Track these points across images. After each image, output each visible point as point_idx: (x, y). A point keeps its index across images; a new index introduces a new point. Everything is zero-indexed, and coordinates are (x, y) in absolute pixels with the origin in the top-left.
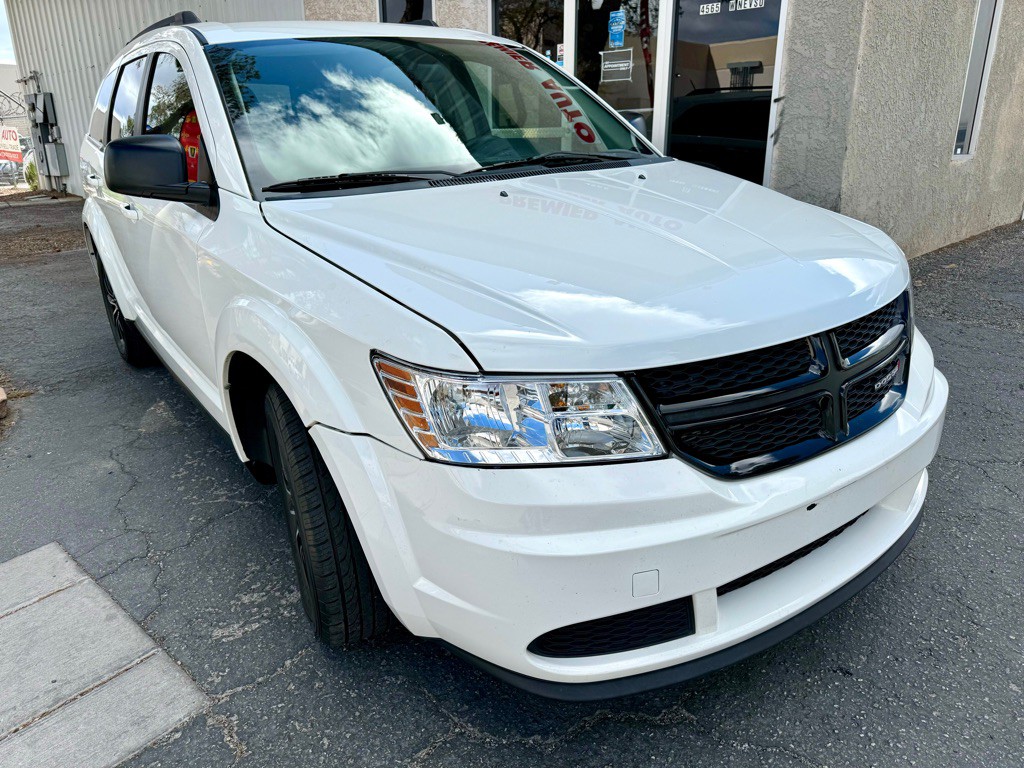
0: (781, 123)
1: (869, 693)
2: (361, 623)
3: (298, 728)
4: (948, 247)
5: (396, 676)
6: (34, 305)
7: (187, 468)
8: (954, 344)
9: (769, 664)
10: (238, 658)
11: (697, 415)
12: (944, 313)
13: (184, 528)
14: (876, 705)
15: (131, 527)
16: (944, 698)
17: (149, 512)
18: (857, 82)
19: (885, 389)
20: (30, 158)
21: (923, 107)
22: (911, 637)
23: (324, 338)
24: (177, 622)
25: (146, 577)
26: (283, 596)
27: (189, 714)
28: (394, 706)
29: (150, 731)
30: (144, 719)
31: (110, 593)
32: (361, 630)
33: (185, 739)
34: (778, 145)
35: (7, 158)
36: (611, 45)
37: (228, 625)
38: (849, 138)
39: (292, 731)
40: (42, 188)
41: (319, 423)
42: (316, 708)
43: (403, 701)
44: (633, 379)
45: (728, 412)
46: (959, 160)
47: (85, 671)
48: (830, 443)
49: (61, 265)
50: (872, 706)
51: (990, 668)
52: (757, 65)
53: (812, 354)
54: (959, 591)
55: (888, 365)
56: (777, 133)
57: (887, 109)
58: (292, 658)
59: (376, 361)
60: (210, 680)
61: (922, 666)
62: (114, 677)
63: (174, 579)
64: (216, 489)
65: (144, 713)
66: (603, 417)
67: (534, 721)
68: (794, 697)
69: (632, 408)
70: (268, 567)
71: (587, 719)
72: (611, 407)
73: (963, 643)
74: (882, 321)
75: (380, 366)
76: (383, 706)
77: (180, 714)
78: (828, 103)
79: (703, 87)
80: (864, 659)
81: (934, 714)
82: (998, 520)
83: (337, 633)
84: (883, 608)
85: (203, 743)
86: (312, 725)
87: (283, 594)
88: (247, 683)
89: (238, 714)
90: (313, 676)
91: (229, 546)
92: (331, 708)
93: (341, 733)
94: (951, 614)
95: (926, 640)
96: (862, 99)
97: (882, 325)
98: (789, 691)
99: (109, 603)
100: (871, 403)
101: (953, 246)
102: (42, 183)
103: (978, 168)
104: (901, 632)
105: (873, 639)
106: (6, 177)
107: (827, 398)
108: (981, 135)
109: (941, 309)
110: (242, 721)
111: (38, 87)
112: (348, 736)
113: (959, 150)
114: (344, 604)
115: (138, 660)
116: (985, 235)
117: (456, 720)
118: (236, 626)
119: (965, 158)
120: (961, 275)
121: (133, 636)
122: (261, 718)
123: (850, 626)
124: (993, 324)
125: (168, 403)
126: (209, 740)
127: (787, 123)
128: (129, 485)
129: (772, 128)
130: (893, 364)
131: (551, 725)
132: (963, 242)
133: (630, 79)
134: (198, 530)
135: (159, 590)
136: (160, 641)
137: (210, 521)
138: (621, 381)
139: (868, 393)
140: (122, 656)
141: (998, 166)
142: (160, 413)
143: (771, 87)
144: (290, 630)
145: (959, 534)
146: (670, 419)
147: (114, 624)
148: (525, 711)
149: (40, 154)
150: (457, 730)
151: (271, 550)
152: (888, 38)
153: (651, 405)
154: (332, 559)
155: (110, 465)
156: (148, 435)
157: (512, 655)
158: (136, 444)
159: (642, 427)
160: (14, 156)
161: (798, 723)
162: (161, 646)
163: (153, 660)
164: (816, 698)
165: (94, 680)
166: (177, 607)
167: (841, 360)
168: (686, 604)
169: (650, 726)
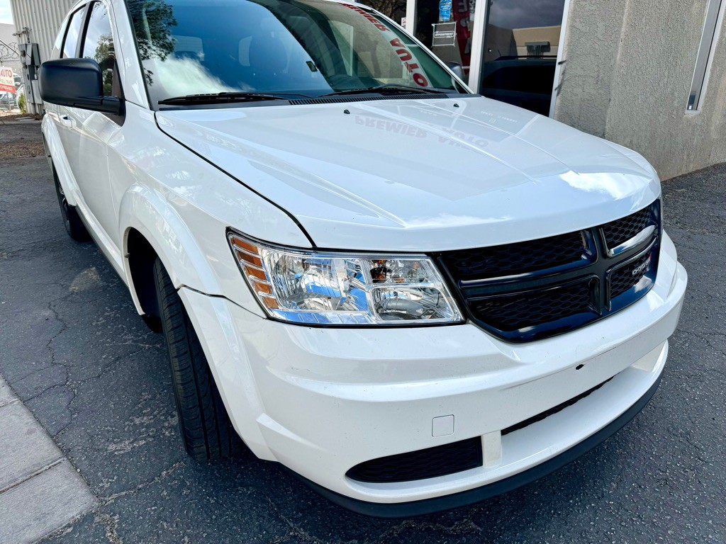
0: (563, 80)
1: (617, 513)
2: (220, 446)
3: (166, 527)
4: (680, 177)
5: (248, 487)
6: (9, 194)
7: (106, 318)
8: (685, 246)
9: (540, 487)
10: (126, 468)
11: (490, 290)
12: (677, 223)
13: (97, 365)
14: (623, 524)
15: (56, 361)
16: (677, 519)
17: (73, 351)
18: (619, 52)
19: (640, 275)
20: (21, 91)
21: (666, 73)
22: (651, 469)
23: (191, 217)
24: (82, 437)
25: (63, 400)
26: (166, 420)
27: (81, 513)
28: (244, 511)
29: (48, 526)
30: (44, 515)
31: (33, 412)
32: (220, 450)
33: (75, 533)
34: (560, 96)
35: (4, 90)
36: (441, 19)
37: (121, 442)
38: (613, 92)
39: (161, 529)
40: (29, 112)
41: (185, 286)
42: (181, 511)
43: (251, 508)
44: (439, 258)
45: (515, 289)
46: (690, 113)
47: (5, 474)
48: (596, 316)
49: (34, 166)
50: (620, 524)
51: (713, 496)
52: (546, 44)
53: (585, 244)
54: (688, 433)
55: (643, 257)
56: (560, 87)
57: (640, 73)
58: (167, 470)
59: (231, 237)
60: (101, 485)
61: (660, 493)
62: (27, 480)
63: (84, 403)
64: (126, 335)
65: (44, 510)
66: (415, 288)
67: (354, 528)
68: (559, 514)
69: (437, 282)
70: (158, 396)
71: (395, 527)
72: (421, 281)
73: (692, 475)
74: (639, 221)
75: (234, 241)
76: (235, 511)
77: (74, 513)
78: (598, 66)
79: (507, 55)
80: (614, 485)
81: (669, 532)
82: (718, 379)
83: (200, 453)
84: (630, 445)
85: (89, 537)
86: (177, 525)
87: (166, 418)
88: (130, 489)
89: (120, 514)
90: (183, 484)
91: (129, 379)
92: (194, 512)
93: (199, 533)
94: (682, 451)
95: (663, 472)
96: (623, 64)
97: (640, 225)
98: (555, 510)
99: (31, 420)
100: (629, 286)
101: (683, 176)
102: (29, 108)
103: (703, 121)
104: (643, 465)
105: (622, 470)
106: (5, 103)
107: (595, 279)
108: (706, 97)
109: (675, 220)
110: (122, 520)
111: (28, 39)
112: (205, 535)
113: (690, 107)
114: (205, 430)
115: (47, 467)
116: (706, 169)
117: (292, 525)
118: (127, 442)
119: (695, 113)
120: (689, 197)
121: (46, 448)
122: (138, 518)
123: (604, 458)
124: (713, 232)
125: (97, 268)
126: (94, 535)
127: (568, 80)
128: (60, 329)
129: (556, 83)
130: (646, 256)
131: (366, 532)
132: (690, 174)
133: (454, 44)
134: (107, 366)
135: (71, 411)
136: (66, 452)
137: (118, 359)
138: (429, 260)
139: (626, 278)
140: (35, 463)
141: (717, 120)
142: (92, 274)
143: (556, 56)
144: (168, 447)
145: (688, 389)
146: (469, 292)
147: (33, 437)
148: (346, 520)
149: (28, 87)
150: (291, 534)
151: (162, 383)
152: (644, 20)
153: (453, 281)
154: (196, 395)
155: (48, 313)
156: (80, 293)
157: (334, 479)
158: (69, 299)
159: (445, 298)
160: (9, 88)
161: (562, 536)
162: (67, 456)
163: (58, 467)
164: (576, 516)
165: (10, 482)
166: (83, 425)
167: (608, 250)
168: (476, 442)
169: (444, 535)
